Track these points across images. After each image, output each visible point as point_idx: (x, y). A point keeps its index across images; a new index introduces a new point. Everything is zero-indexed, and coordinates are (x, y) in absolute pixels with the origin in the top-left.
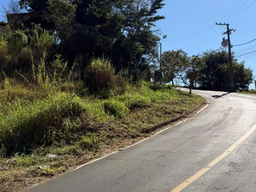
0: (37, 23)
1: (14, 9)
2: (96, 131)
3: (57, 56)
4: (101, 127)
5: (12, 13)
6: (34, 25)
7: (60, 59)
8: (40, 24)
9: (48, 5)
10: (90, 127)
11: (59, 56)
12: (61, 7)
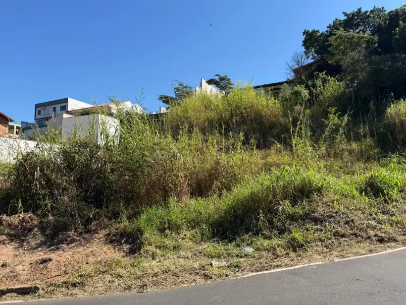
0: (321, 72)
1: (298, 62)
2: (321, 222)
3: (330, 109)
4: (331, 217)
5: (297, 67)
6: (318, 74)
7: (335, 114)
8: (324, 73)
9: (330, 45)
10: (316, 215)
11: (333, 110)
12: (348, 42)
